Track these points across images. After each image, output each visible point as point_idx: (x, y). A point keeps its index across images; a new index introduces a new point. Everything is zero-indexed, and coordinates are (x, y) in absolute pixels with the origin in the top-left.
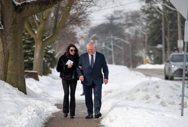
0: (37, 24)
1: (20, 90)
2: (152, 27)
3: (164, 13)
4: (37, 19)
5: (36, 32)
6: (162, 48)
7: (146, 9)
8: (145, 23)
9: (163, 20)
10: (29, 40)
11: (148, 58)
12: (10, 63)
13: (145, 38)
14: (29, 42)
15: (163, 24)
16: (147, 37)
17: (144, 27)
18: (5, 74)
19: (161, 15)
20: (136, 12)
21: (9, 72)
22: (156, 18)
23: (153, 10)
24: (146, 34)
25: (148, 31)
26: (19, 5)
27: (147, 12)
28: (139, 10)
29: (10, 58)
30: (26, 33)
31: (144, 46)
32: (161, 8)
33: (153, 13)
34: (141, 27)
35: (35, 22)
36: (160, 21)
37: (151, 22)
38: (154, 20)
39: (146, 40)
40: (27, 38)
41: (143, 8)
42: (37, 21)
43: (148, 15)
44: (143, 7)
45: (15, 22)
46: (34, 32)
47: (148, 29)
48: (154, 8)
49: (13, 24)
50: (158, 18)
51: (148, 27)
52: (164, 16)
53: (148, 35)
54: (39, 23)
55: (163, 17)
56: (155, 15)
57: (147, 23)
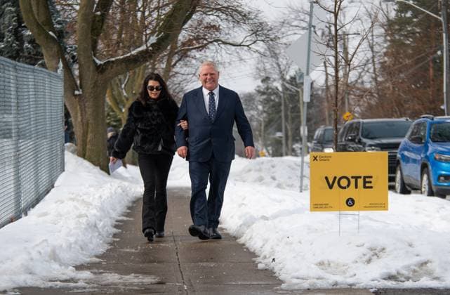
0: (125, 101)
1: (102, 169)
2: (270, 112)
3: (284, 93)
4: (125, 94)
5: (124, 110)
6: (281, 137)
7: (262, 90)
8: (260, 107)
9: (283, 102)
10: (115, 121)
11: (264, 151)
12: (90, 136)
13: (261, 125)
14: (115, 124)
15: (282, 108)
16: (263, 124)
17: (260, 113)
18: (83, 149)
19: (280, 97)
20: (250, 94)
21: (88, 146)
22: (273, 101)
23: (270, 90)
24: (262, 119)
25: (266, 117)
26: (101, 65)
27: (263, 93)
28: (254, 91)
29: (90, 130)
30: (111, 113)
31: (260, 136)
32: (280, 89)
33: (270, 94)
34: (256, 113)
35: (124, 98)
36: (280, 104)
37: (267, 106)
38: (272, 103)
39: (262, 128)
40: (112, 119)
41: (257, 89)
42: (125, 96)
43: (264, 97)
44: (258, 87)
45: (95, 85)
46: (121, 110)
47: (265, 115)
48: (271, 88)
49: (94, 87)
50: (277, 100)
51: (265, 112)
52: (284, 98)
53: (264, 121)
54: (127, 99)
55: (282, 98)
56: (272, 98)
57: (264, 107)
